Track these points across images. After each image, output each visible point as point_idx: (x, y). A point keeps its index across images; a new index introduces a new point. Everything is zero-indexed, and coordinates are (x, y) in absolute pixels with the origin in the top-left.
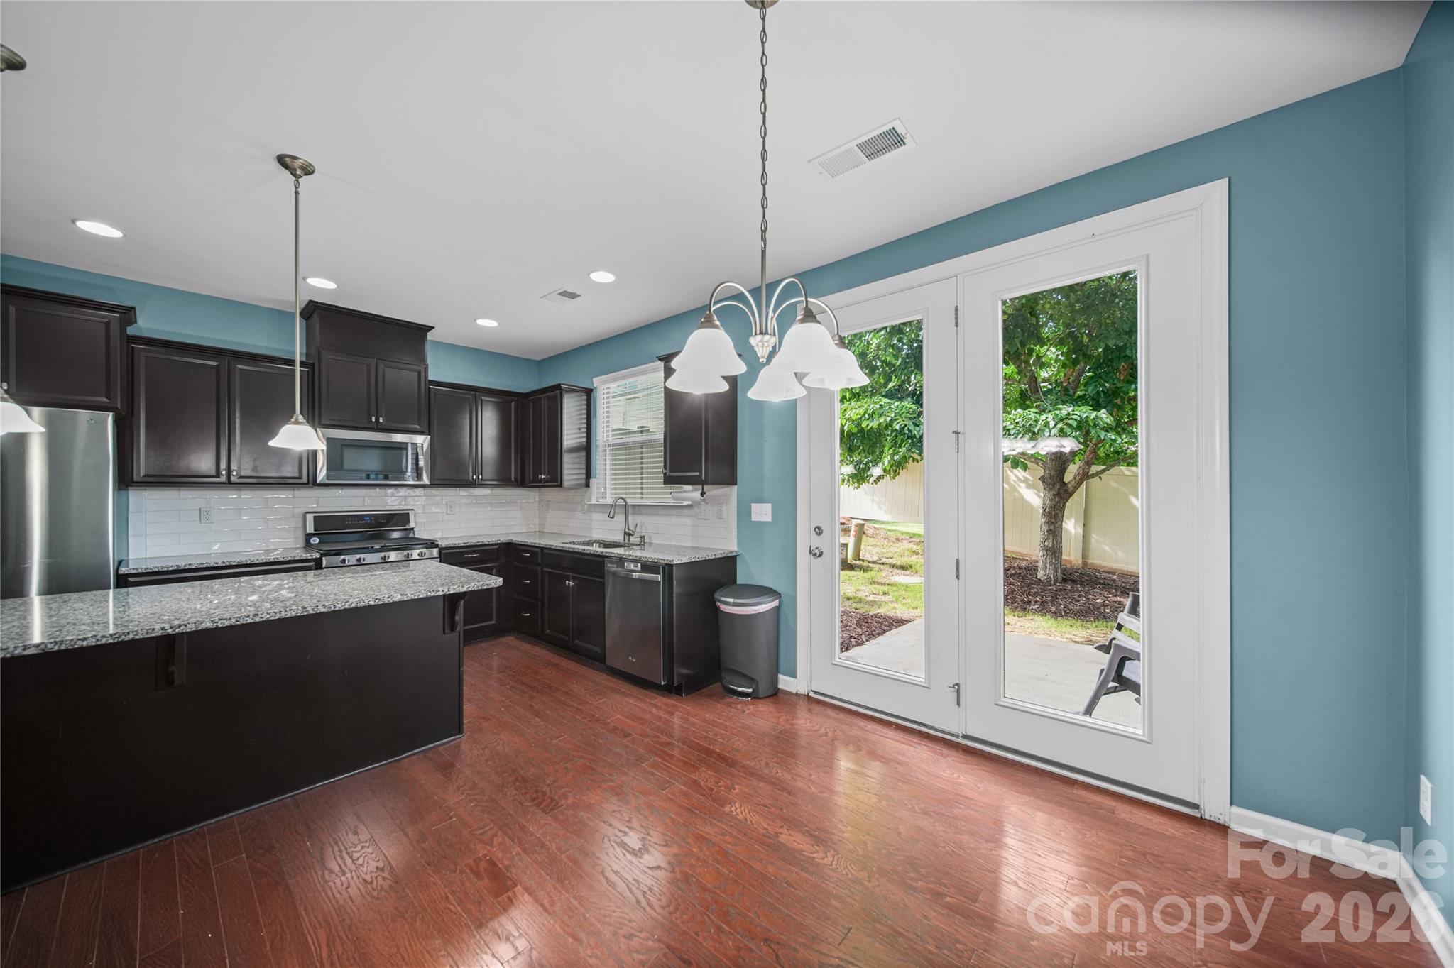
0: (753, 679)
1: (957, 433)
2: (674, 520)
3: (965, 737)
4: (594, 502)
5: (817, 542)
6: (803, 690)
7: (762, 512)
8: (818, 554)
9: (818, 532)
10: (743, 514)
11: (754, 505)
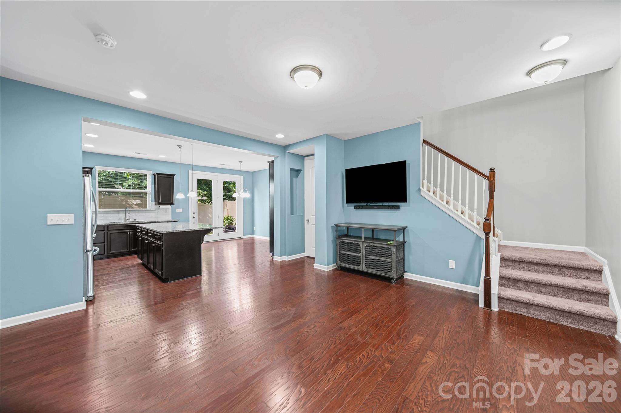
1: (218, 198)
3: (219, 240)
5: (194, 216)
7: (179, 210)
8: (194, 218)
9: (194, 213)
10: (173, 212)
11: (177, 209)
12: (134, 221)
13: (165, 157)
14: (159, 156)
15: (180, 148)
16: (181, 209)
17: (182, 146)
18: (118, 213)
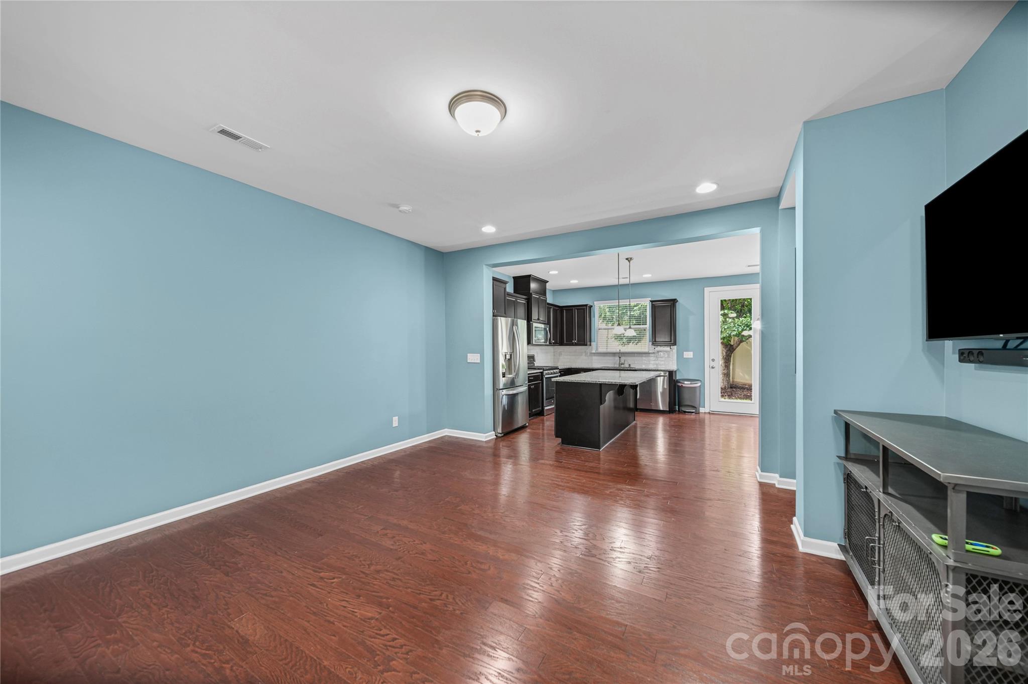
0: (696, 407)
2: (636, 358)
4: (594, 351)
5: (712, 364)
6: (707, 411)
7: (689, 355)
8: (713, 368)
9: (713, 360)
10: (680, 356)
11: (684, 353)
12: (628, 366)
13: (650, 275)
14: (644, 276)
15: (630, 262)
16: (692, 353)
17: (631, 258)
18: (614, 356)
